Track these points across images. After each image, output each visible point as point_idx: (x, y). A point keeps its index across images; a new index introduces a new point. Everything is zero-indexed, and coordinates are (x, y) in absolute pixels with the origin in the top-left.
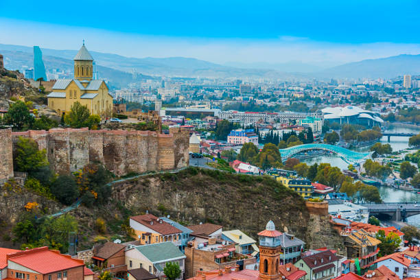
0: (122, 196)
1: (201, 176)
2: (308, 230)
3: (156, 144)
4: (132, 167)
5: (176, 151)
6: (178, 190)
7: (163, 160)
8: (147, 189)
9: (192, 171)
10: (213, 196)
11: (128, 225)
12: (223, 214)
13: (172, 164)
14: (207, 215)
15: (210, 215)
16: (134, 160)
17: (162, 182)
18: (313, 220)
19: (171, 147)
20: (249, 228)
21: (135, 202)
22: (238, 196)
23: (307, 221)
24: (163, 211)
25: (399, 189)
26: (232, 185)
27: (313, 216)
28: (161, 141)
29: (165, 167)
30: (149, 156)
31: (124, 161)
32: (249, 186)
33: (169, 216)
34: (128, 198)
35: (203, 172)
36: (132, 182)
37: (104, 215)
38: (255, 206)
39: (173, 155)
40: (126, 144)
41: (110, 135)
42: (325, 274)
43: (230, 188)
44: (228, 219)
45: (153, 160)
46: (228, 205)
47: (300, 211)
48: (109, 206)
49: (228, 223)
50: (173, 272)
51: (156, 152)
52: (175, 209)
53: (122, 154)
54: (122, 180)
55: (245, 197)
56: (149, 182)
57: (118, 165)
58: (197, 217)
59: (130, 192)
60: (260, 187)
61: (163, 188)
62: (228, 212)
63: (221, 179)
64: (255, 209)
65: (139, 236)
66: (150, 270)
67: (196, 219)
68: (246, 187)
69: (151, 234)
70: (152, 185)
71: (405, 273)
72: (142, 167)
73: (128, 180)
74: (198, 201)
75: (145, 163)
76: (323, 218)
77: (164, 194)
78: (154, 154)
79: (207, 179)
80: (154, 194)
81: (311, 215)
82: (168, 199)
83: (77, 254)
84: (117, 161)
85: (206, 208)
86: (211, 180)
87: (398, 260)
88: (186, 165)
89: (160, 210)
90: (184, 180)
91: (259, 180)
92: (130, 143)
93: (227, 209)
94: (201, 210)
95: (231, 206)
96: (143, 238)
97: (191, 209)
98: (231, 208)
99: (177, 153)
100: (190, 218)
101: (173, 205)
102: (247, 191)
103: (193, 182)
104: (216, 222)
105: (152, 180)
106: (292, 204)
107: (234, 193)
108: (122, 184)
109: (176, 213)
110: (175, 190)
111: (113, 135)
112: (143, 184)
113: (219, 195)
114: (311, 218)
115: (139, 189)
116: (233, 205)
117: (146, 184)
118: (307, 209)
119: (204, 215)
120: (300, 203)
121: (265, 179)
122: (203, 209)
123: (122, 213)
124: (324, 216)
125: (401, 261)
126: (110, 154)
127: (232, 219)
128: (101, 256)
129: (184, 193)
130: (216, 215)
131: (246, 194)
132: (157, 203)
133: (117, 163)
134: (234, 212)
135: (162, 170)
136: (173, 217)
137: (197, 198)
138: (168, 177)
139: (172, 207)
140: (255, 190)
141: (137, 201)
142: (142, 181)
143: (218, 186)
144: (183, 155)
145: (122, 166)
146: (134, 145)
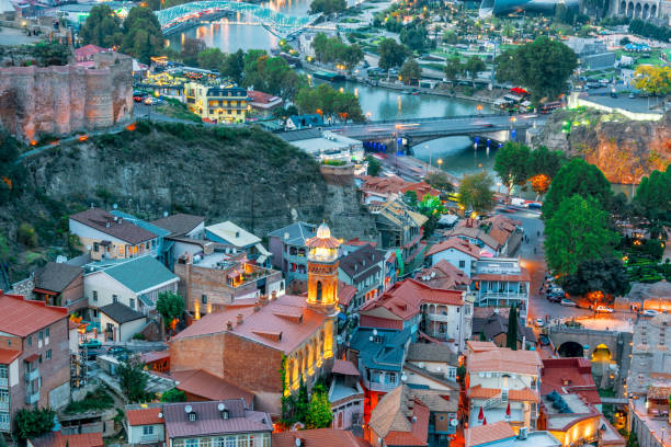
0: (40, 178)
1: (157, 135)
2: (326, 210)
3: (83, 86)
4: (47, 127)
5: (115, 95)
6: (126, 162)
7: (96, 112)
8: (77, 163)
9: (143, 128)
10: (181, 167)
11: (68, 230)
12: (198, 196)
13: (112, 119)
14: (173, 200)
15: (178, 199)
16: (48, 114)
17: (99, 150)
18: (332, 195)
19: (108, 90)
20: (239, 214)
21: (60, 187)
22: (219, 165)
23: (324, 197)
24: (106, 198)
25: (378, 87)
26: (206, 146)
27: (332, 188)
28: (92, 82)
29: (101, 122)
30: (73, 106)
31: (32, 117)
32: (232, 145)
33: (115, 206)
34: (49, 180)
35: (159, 128)
36: (52, 153)
37: (25, 215)
38: (246, 179)
39: (111, 103)
40: (36, 89)
41: (7, 76)
42: (368, 283)
43: (204, 152)
44: (205, 203)
45: (80, 113)
46: (205, 180)
47: (314, 180)
48: (26, 198)
49: (206, 210)
50: (174, 307)
51: (84, 100)
52: (124, 193)
53: (30, 106)
54: (36, 151)
55: (229, 166)
56: (78, 151)
57: (23, 125)
58: (158, 203)
59: (52, 170)
60: (250, 147)
61: (102, 160)
62: (206, 191)
63: (190, 137)
64: (246, 184)
65: (89, 247)
66: (132, 304)
67: (157, 207)
68: (227, 148)
69: (110, 243)
70: (85, 156)
71: (473, 267)
72: (64, 126)
73: (46, 151)
74: (158, 177)
75: (67, 120)
76: (347, 190)
77: (106, 170)
78: (81, 103)
79: (168, 140)
80: (88, 170)
81: (329, 186)
82: (112, 177)
83: (11, 288)
84: (21, 117)
85: (172, 187)
86: (173, 139)
87: (462, 248)
88: (129, 116)
89: (100, 196)
90: (132, 144)
91: (246, 135)
92: (41, 87)
93: (203, 186)
94: (164, 193)
95: (210, 182)
96: (96, 249)
97: (147, 191)
98: (210, 186)
99: (116, 99)
100: (148, 206)
101: (121, 187)
102: (231, 156)
103: (148, 147)
104: (188, 209)
105: (84, 148)
106: (300, 171)
107: (211, 161)
108: (36, 158)
109: (125, 199)
110: (122, 163)
111: (12, 75)
112: (71, 156)
113: (189, 166)
114: (330, 192)
115: (64, 165)
116: (213, 180)
117: (75, 155)
118: (323, 178)
119: (168, 199)
120: (311, 168)
121: (254, 132)
122: (167, 190)
123: (47, 208)
124: (349, 187)
125: (466, 250)
126: (10, 107)
127: (213, 202)
128: (47, 287)
129: (135, 166)
130: (187, 198)
131: (231, 159)
132: (92, 184)
133: (21, 121)
134: (214, 191)
135: (96, 129)
136: (122, 206)
137: (158, 173)
138: (108, 141)
139: (119, 190)
140: (242, 152)
141: (64, 184)
142: (68, 150)
143: (185, 150)
144: (124, 101)
145: (30, 126)
146: (49, 88)
